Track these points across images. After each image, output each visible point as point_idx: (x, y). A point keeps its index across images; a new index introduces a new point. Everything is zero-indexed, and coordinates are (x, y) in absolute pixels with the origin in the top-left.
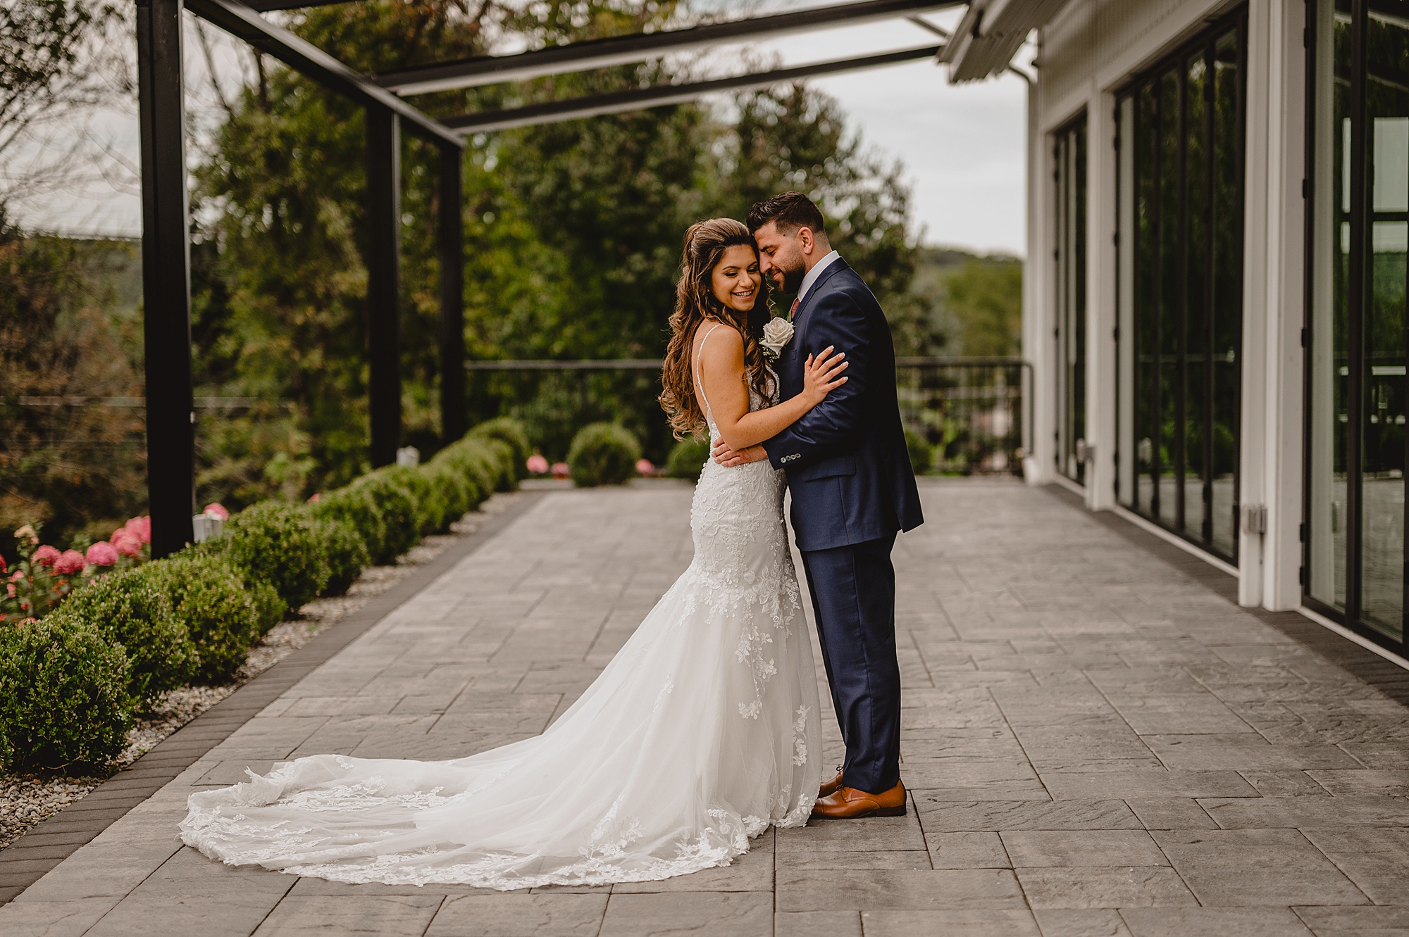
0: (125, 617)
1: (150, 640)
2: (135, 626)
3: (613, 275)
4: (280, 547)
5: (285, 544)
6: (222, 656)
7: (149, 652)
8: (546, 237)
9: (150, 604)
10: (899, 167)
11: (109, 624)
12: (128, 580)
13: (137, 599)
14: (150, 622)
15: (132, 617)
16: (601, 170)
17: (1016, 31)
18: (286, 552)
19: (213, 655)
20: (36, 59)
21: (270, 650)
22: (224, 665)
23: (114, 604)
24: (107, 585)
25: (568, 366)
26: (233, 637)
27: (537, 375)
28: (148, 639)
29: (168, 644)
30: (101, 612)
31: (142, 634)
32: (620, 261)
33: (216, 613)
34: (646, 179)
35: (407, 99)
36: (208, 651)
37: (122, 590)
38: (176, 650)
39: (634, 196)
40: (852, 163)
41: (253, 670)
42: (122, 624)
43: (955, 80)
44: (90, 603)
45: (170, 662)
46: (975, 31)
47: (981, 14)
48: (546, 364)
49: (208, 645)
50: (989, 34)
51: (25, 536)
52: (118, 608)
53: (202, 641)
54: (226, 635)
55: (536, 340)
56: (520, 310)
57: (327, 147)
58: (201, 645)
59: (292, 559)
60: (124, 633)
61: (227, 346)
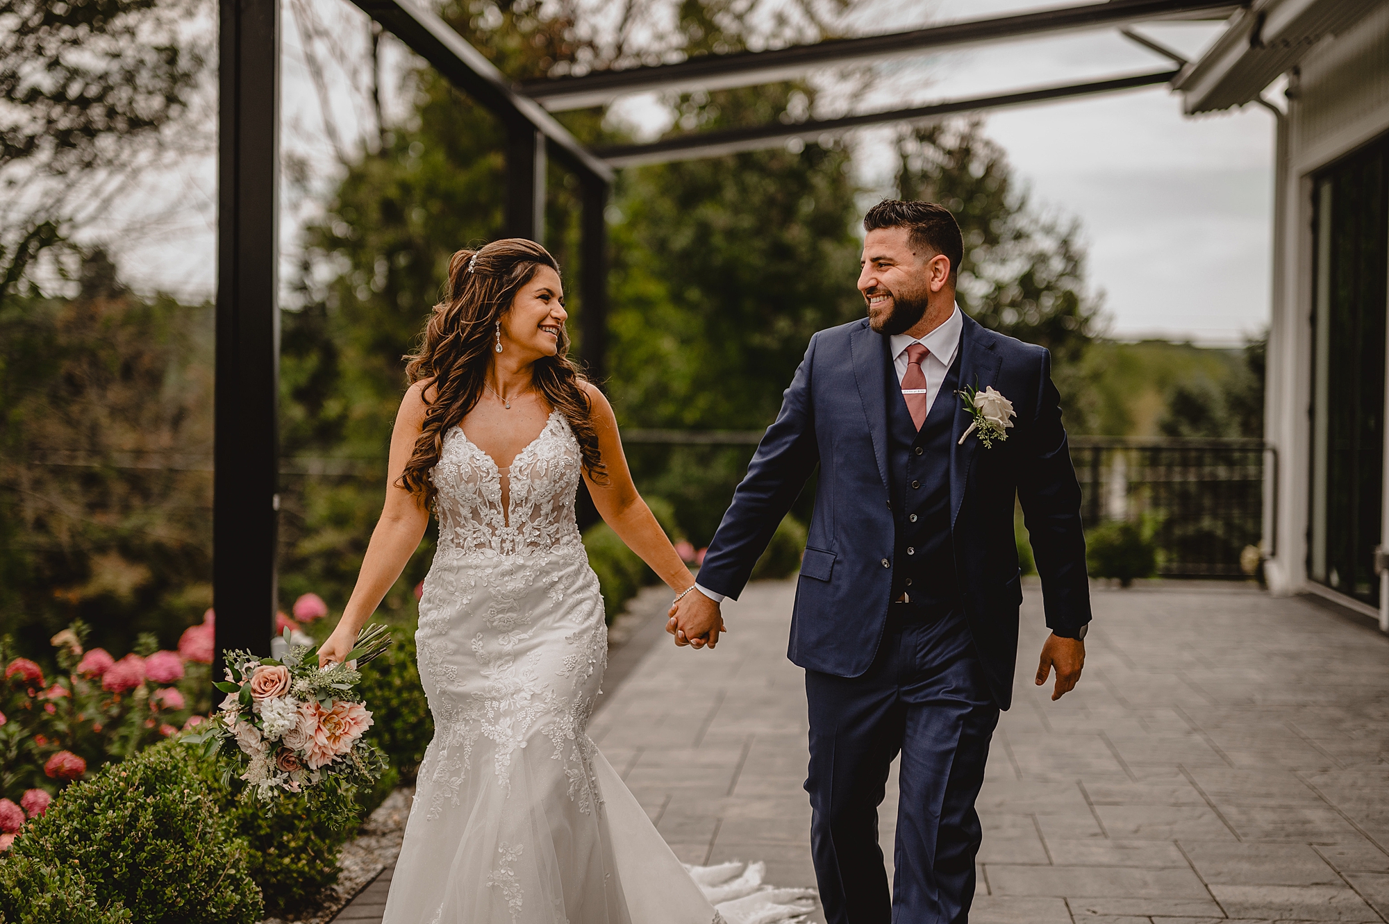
0: (144, 836)
1: (183, 875)
2: (160, 851)
3: (757, 339)
4: (389, 685)
5: (397, 682)
6: (301, 873)
7: (180, 894)
8: (677, 299)
9: (186, 813)
10: (1075, 227)
11: (117, 846)
12: (154, 770)
13: (165, 805)
14: (184, 842)
15: (157, 834)
16: (747, 222)
17: (1307, 38)
18: (399, 692)
19: (287, 871)
20: (148, 105)
21: (373, 842)
22: (303, 886)
23: (127, 813)
24: (121, 779)
25: (703, 439)
26: (318, 841)
27: (665, 449)
28: (180, 872)
29: (212, 874)
30: (106, 827)
31: (171, 866)
32: (763, 324)
33: (295, 805)
34: (797, 234)
35: (556, 116)
36: (281, 864)
37: (142, 789)
38: (226, 888)
39: (782, 251)
40: (1021, 222)
41: (348, 884)
42: (140, 847)
43: (1193, 111)
44: (90, 809)
45: (214, 911)
46: (1255, 40)
47: (1262, 18)
48: (677, 436)
49: (281, 856)
50: (1273, 43)
51: (65, 645)
52: (134, 817)
53: (272, 850)
54: (308, 839)
55: (665, 410)
56: (648, 377)
57: (448, 198)
58: (270, 855)
59: (405, 703)
60: (140, 864)
61: (332, 408)
